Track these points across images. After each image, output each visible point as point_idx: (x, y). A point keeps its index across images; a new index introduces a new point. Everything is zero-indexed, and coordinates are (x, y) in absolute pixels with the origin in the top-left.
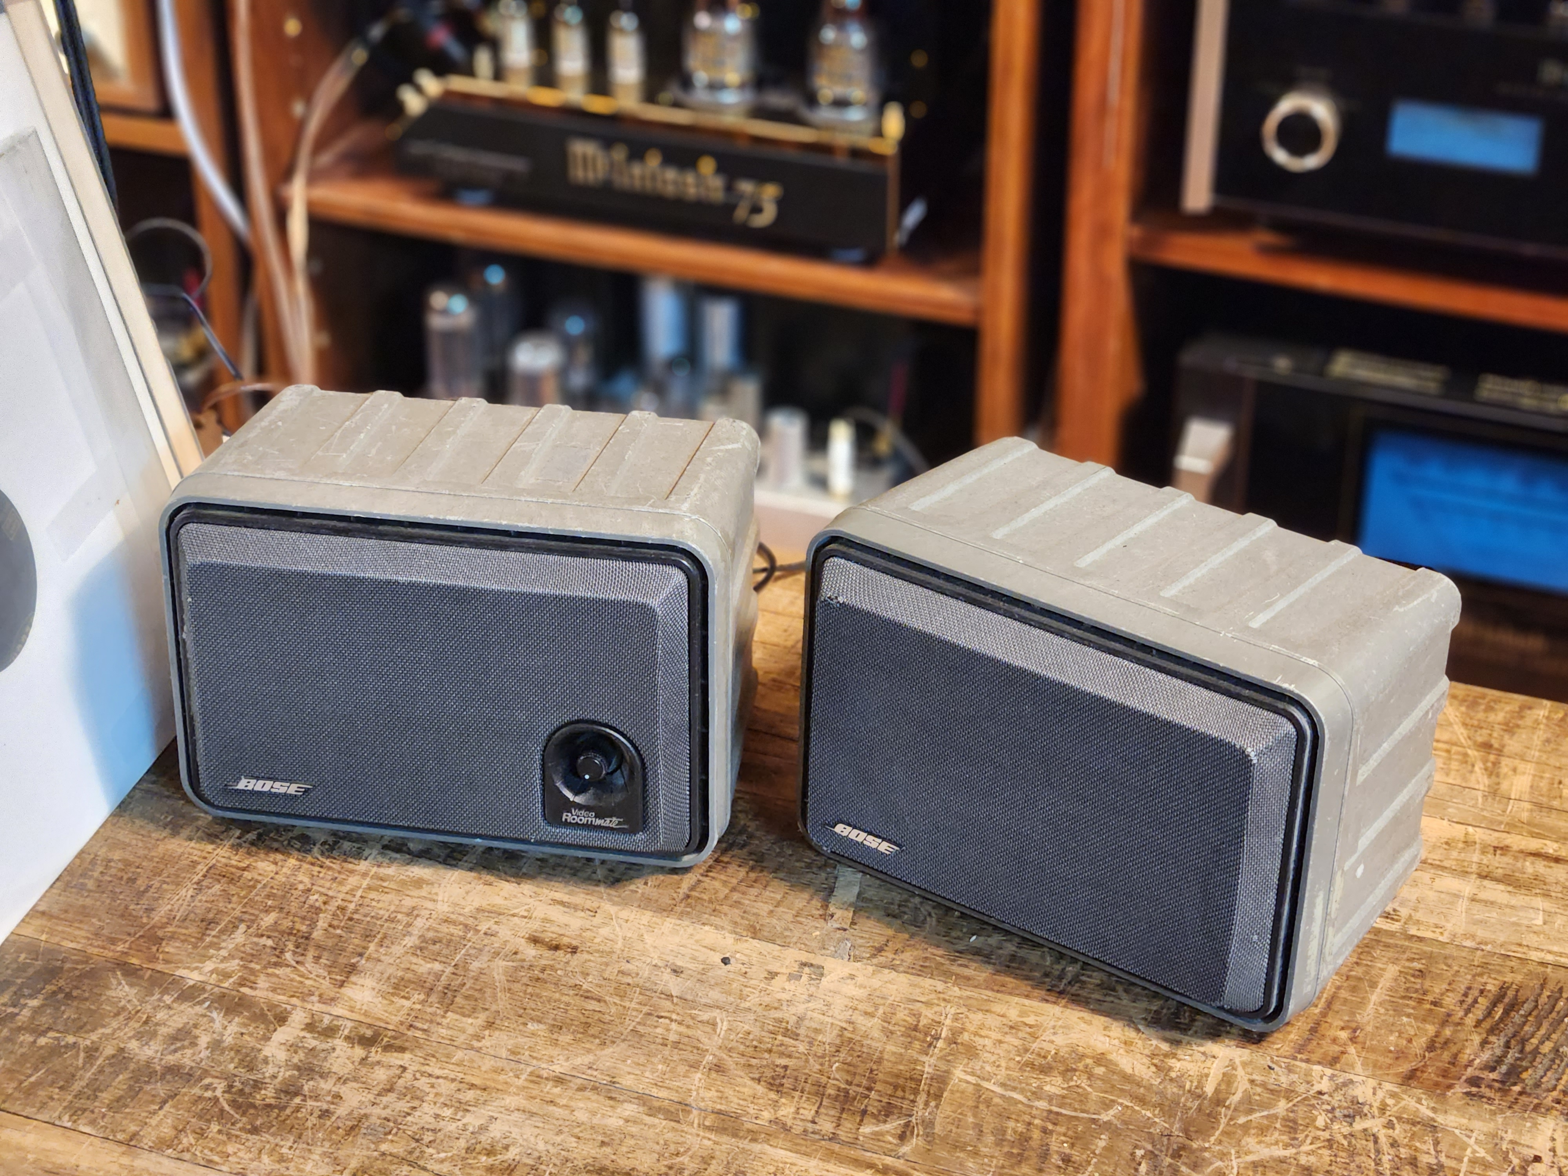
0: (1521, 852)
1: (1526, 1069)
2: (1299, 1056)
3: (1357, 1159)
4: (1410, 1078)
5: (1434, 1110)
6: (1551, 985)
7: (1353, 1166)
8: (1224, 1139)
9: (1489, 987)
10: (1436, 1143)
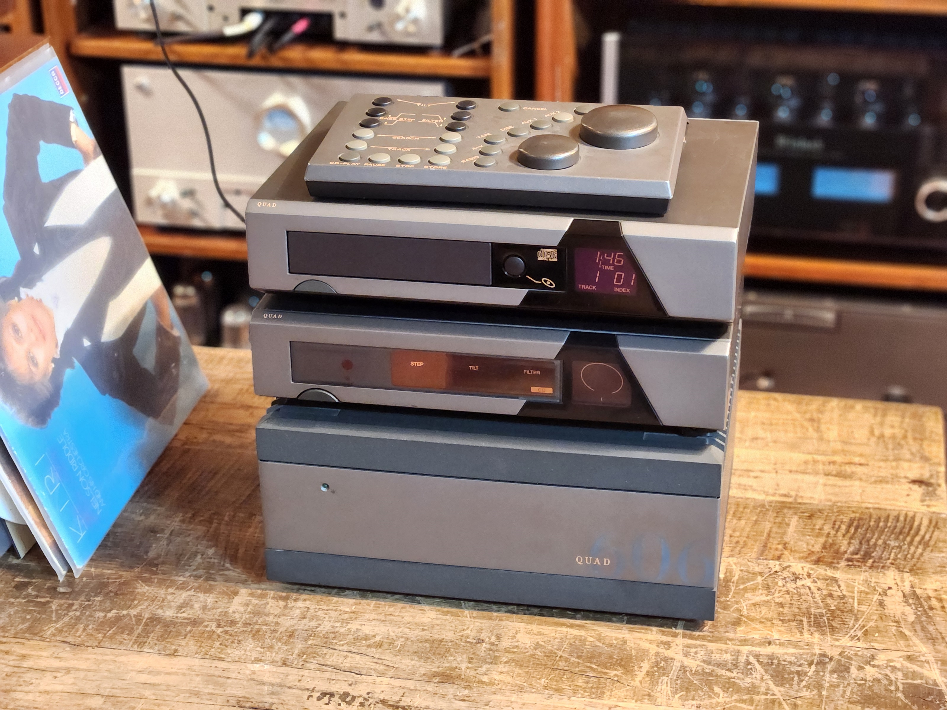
0: (842, 463)
1: (873, 552)
2: (761, 558)
3: (803, 597)
4: (818, 562)
5: (833, 573)
6: (875, 516)
7: (801, 600)
8: (735, 595)
9: (844, 520)
10: (839, 586)
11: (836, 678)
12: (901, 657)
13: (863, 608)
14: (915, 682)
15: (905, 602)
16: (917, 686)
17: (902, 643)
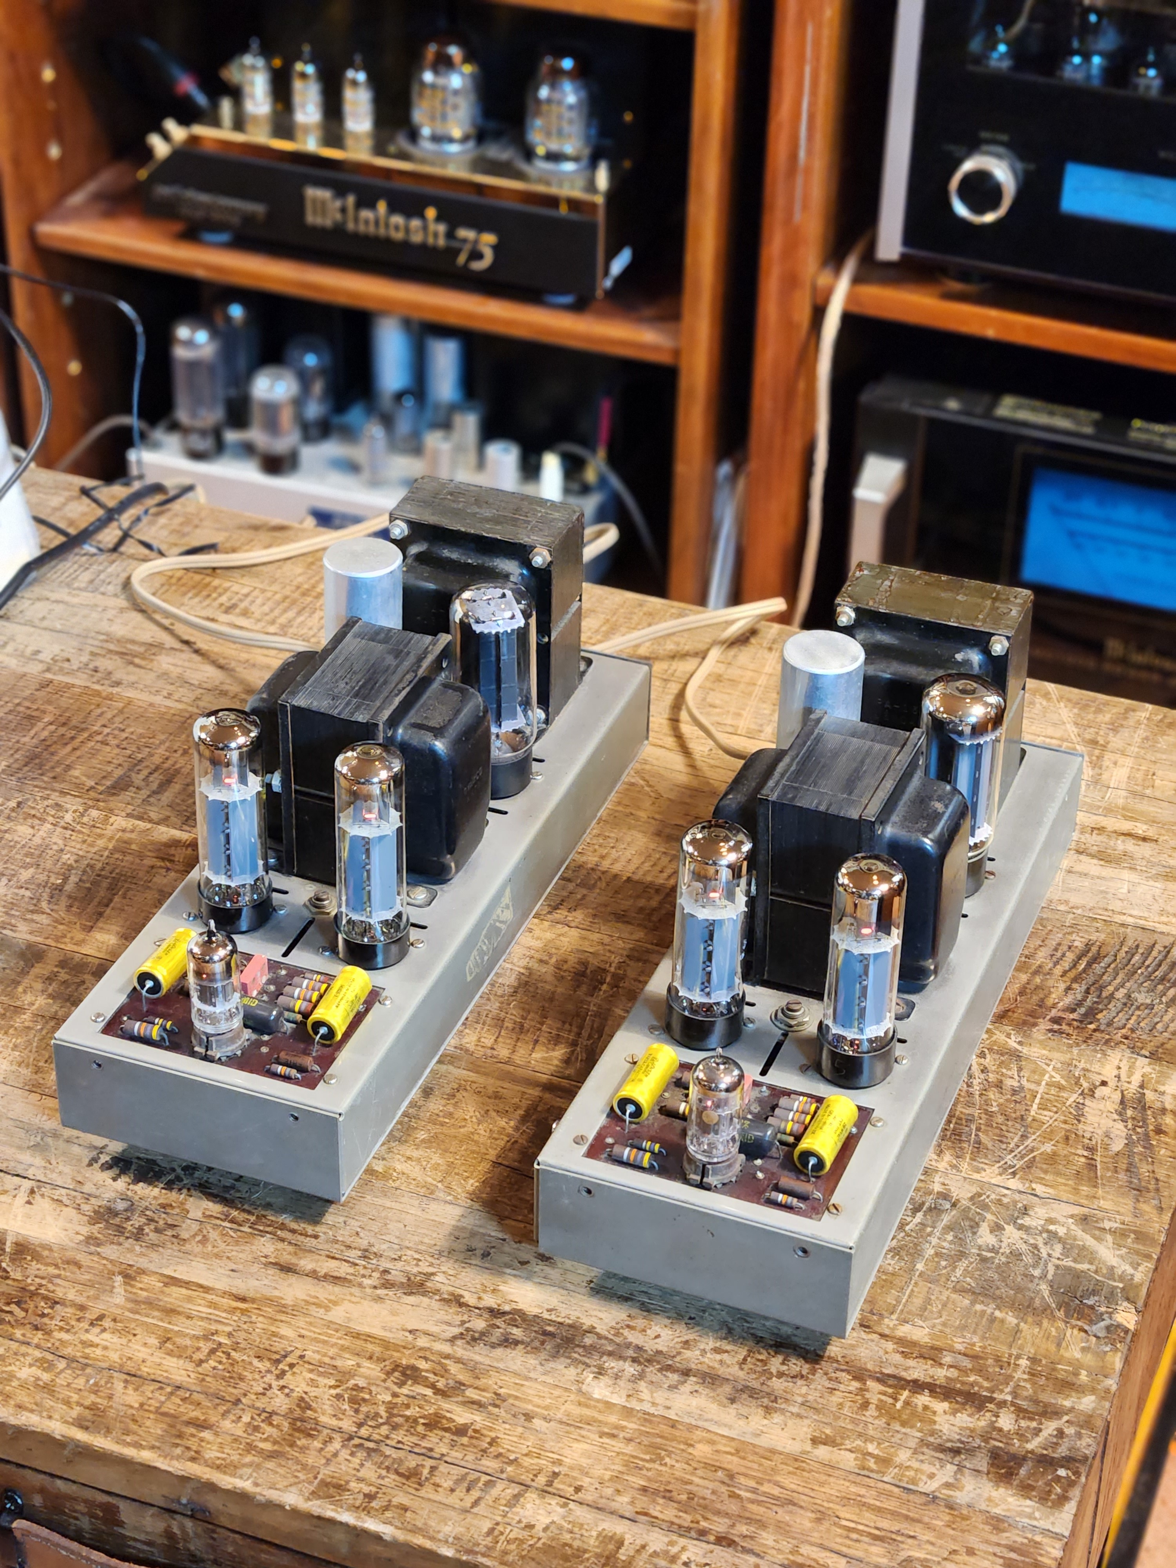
0: (1115, 832)
1: (1101, 1011)
4: (1001, 1017)
5: (1020, 1043)
6: (1130, 943)
9: (1076, 944)
10: (1020, 1069)
11: (951, 1242)
12: (1072, 1216)
13: (1046, 1116)
14: (1080, 1266)
15: (1120, 1114)
16: (1078, 1275)
17: (1085, 1189)
